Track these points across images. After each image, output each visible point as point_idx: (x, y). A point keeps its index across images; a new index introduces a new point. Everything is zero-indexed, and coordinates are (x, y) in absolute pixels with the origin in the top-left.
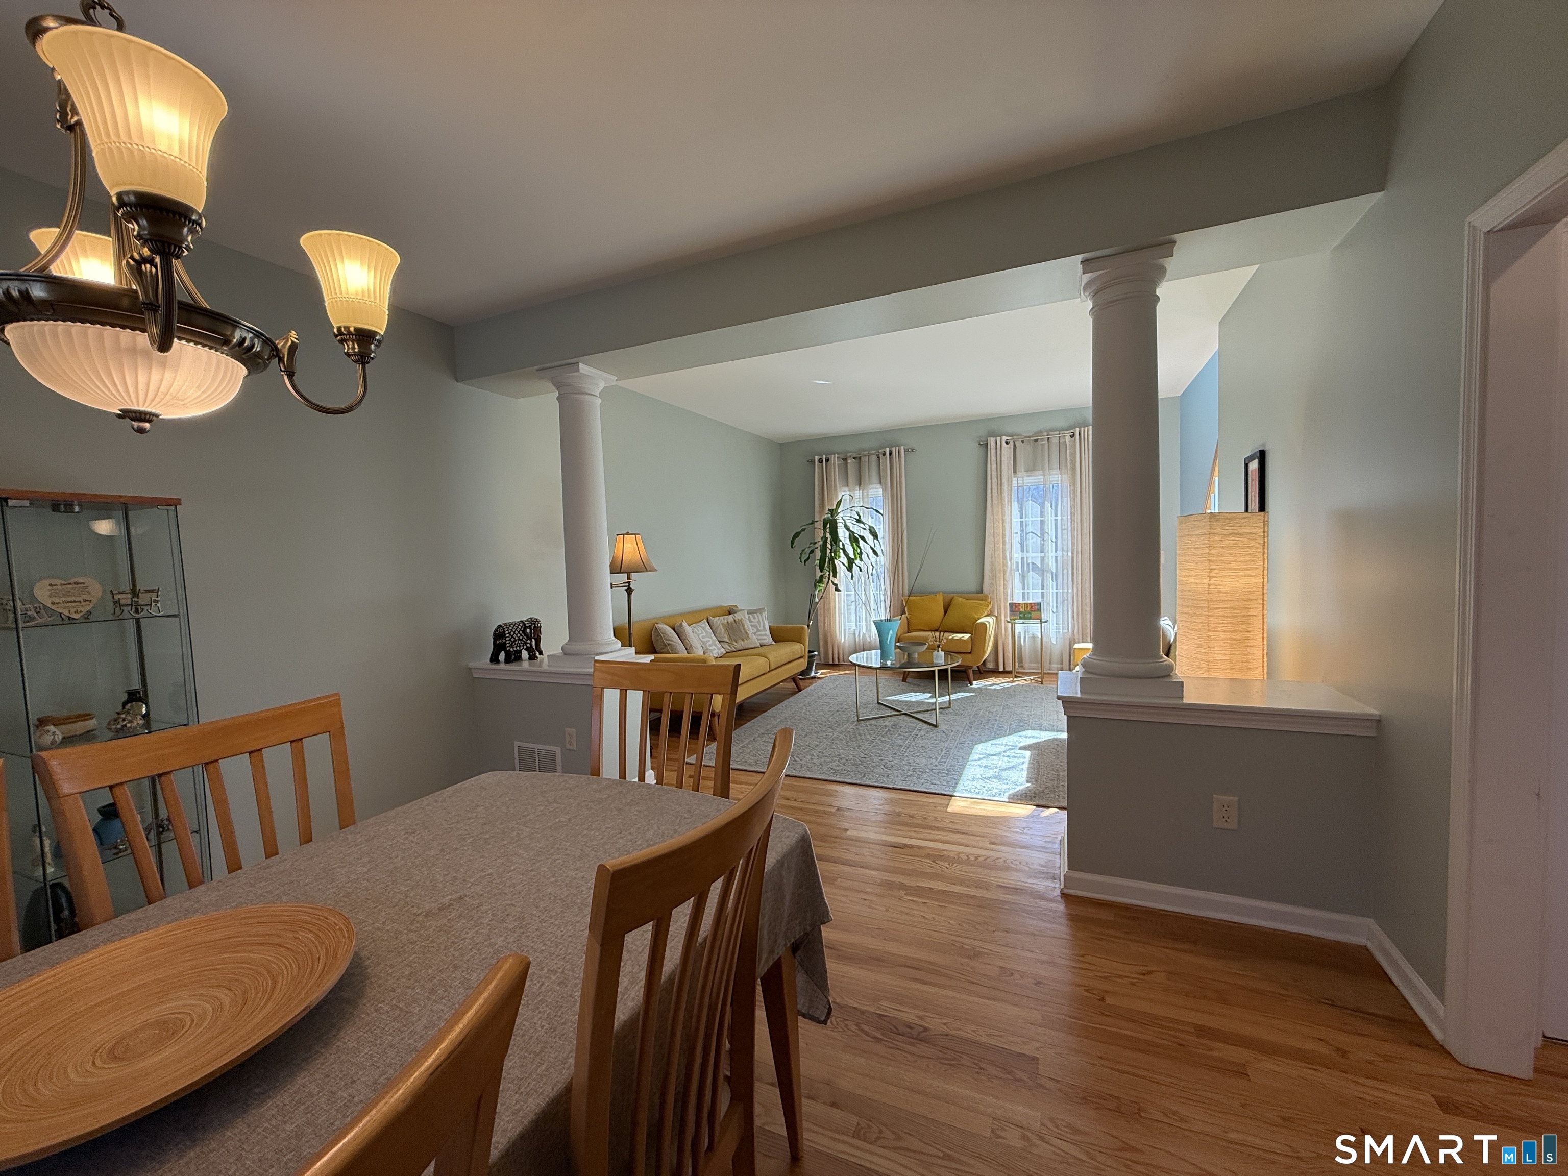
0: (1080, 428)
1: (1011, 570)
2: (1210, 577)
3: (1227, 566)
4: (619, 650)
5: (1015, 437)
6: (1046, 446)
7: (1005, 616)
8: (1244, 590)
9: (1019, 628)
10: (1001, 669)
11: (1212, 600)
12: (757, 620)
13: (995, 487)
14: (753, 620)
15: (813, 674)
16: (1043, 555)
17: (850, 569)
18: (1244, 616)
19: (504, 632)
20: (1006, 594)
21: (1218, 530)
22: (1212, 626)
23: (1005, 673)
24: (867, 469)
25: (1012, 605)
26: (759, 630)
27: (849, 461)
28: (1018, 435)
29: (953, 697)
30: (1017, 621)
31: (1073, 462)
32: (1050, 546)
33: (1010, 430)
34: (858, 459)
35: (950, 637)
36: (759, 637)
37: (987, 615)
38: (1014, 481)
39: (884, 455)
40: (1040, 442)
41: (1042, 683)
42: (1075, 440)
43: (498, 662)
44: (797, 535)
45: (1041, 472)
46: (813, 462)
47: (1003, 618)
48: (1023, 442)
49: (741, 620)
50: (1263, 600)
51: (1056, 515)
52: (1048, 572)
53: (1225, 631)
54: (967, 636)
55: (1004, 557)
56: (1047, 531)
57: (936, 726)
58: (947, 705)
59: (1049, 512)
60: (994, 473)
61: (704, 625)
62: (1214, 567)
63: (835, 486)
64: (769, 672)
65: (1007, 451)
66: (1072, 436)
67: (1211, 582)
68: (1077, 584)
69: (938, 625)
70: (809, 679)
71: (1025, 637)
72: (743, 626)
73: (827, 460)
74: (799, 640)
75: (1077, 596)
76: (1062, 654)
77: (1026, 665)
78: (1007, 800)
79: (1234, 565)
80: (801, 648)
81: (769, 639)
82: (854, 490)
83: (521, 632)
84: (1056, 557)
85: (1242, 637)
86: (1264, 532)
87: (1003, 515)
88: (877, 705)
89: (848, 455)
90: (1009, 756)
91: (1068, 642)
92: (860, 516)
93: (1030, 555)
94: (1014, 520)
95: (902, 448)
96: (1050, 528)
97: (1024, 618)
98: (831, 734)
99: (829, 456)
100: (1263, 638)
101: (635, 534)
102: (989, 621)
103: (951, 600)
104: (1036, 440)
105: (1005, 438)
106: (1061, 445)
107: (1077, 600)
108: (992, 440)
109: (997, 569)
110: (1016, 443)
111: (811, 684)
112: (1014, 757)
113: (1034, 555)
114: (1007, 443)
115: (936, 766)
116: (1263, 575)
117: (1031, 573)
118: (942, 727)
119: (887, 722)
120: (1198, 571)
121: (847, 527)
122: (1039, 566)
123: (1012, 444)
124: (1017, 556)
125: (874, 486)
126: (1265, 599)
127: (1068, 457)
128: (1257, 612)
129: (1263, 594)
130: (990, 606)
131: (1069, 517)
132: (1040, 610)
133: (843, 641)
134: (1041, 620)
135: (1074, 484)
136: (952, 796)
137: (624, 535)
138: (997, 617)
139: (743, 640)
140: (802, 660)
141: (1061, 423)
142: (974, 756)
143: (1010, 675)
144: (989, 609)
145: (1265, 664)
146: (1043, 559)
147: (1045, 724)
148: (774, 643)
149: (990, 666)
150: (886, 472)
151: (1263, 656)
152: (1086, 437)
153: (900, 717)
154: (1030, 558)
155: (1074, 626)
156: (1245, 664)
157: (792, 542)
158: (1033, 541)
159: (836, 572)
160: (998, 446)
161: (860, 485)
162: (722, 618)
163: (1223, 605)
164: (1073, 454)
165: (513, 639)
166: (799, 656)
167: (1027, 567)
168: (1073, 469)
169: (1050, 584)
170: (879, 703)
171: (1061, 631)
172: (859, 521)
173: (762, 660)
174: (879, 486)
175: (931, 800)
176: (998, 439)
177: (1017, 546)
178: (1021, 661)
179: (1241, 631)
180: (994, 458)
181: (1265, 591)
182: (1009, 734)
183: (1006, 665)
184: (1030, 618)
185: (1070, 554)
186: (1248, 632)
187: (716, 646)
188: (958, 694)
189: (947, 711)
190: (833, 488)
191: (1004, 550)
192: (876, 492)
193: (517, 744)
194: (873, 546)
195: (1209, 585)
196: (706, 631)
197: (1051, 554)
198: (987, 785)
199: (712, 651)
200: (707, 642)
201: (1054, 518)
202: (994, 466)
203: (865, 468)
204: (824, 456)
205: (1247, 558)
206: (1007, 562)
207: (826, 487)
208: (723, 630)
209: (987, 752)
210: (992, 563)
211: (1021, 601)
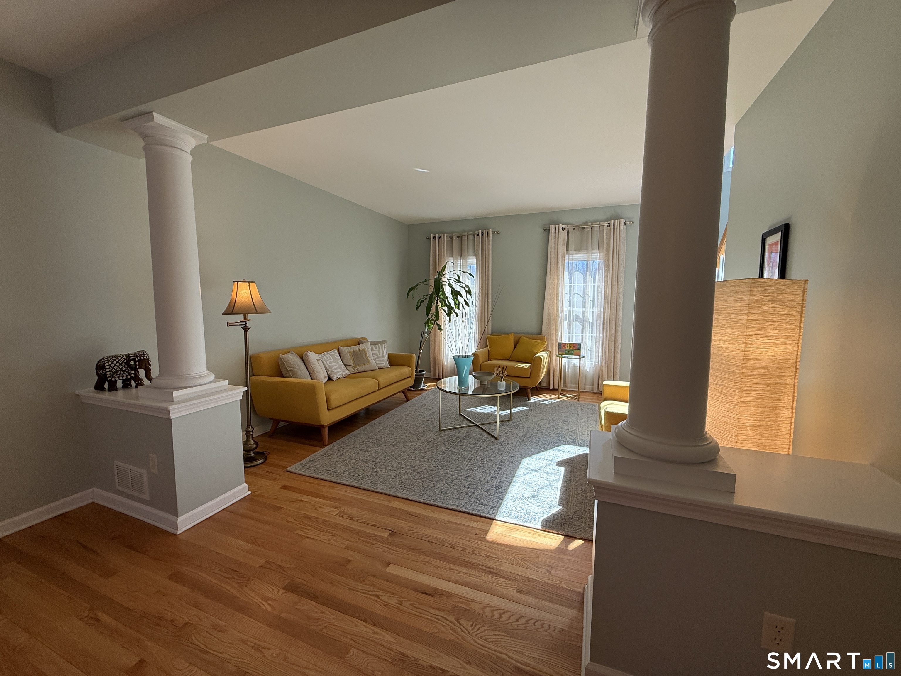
0: (614, 220)
1: (561, 319)
2: (747, 344)
3: (764, 333)
4: (212, 382)
5: (568, 226)
6: (590, 232)
7: (556, 352)
8: (778, 358)
9: (564, 361)
10: (551, 388)
11: (746, 367)
12: (377, 349)
13: (553, 260)
14: (374, 349)
15: (422, 387)
16: (584, 309)
17: (449, 315)
18: (777, 384)
19: (104, 364)
20: (557, 336)
21: (758, 296)
22: (744, 392)
23: (554, 390)
24: (466, 247)
25: (560, 344)
26: (378, 357)
27: (454, 239)
28: (571, 224)
29: (514, 410)
30: (564, 356)
31: (608, 244)
32: (589, 304)
33: (565, 220)
34: (460, 237)
35: (516, 366)
36: (378, 362)
37: (544, 351)
38: (567, 256)
39: (478, 235)
40: (586, 230)
41: (578, 400)
42: (610, 229)
43: (103, 389)
44: (412, 289)
45: (585, 252)
46: (429, 238)
47: (554, 353)
48: (574, 229)
49: (364, 350)
50: (796, 368)
51: (594, 282)
52: (586, 322)
53: (756, 398)
54: (528, 365)
55: (557, 309)
56: (587, 293)
57: (496, 438)
58: (508, 418)
59: (590, 279)
60: (553, 250)
61: (333, 353)
62: (751, 333)
63: (444, 256)
64: (378, 390)
65: (563, 235)
66: (608, 226)
67: (747, 349)
68: (606, 331)
69: (509, 356)
70: (418, 390)
71: (569, 366)
72: (366, 354)
73: (439, 238)
74: (408, 365)
75: (606, 339)
76: (593, 380)
77: (568, 385)
78: (539, 527)
79: (772, 332)
80: (409, 371)
81: (385, 363)
82: (457, 259)
83: (123, 364)
84: (593, 312)
85: (773, 404)
86: (803, 300)
87: (558, 280)
88: (458, 416)
89: (454, 234)
90: (547, 473)
91: (598, 371)
92: (459, 278)
93: (575, 309)
94: (565, 284)
95: (491, 230)
96: (589, 291)
97: (569, 354)
98: (415, 444)
99: (440, 235)
100: (793, 405)
101: (249, 282)
102: (543, 355)
103: (520, 338)
104: (583, 228)
105: (562, 226)
106: (601, 233)
107: (606, 343)
108: (553, 227)
109: (552, 318)
110: (569, 229)
111: (420, 394)
112: (552, 473)
113: (577, 309)
114: (563, 229)
115: (488, 482)
116: (798, 344)
117: (575, 322)
118: (501, 439)
119: (461, 433)
120: (734, 336)
121: (450, 285)
122: (581, 317)
123: (566, 230)
124: (566, 309)
125: (471, 257)
126: (798, 367)
127: (605, 241)
128: (789, 380)
129: (796, 362)
130: (546, 345)
131: (603, 284)
132: (579, 349)
133: (446, 363)
134: (580, 356)
135: (608, 260)
136: (494, 519)
137: (238, 282)
138: (550, 352)
139: (364, 365)
140: (410, 379)
141: (601, 216)
142: (520, 471)
143: (557, 393)
144: (545, 346)
145: (792, 431)
146: (583, 313)
147: (578, 439)
148: (389, 366)
149: (544, 385)
150: (479, 248)
151: (791, 422)
152: (618, 227)
153: (472, 428)
154: (575, 312)
155: (602, 360)
156: (774, 431)
157: (408, 294)
158: (577, 300)
159: (439, 317)
160: (557, 232)
161: (461, 256)
162: (349, 348)
163: (756, 372)
164: (609, 239)
165: (114, 371)
166: (407, 376)
167: (573, 318)
168: (608, 250)
169: (588, 329)
170: (460, 414)
171: (594, 363)
172: (459, 281)
173: (372, 382)
174: (474, 257)
175: (474, 525)
176: (557, 226)
177: (566, 303)
178: (565, 382)
179: (772, 399)
180: (553, 240)
181: (798, 360)
182: (551, 449)
183: (555, 385)
184: (573, 354)
185: (602, 310)
186: (779, 399)
187: (340, 368)
188: (519, 408)
189: (508, 423)
190: (442, 258)
191: (557, 305)
192: (472, 262)
193: (116, 463)
194: (466, 299)
195: (745, 351)
196: (334, 358)
197: (589, 310)
198: (526, 507)
199: (336, 373)
200: (333, 366)
201: (592, 284)
202: (553, 246)
203: (465, 243)
204: (437, 235)
205: (785, 326)
206: (559, 314)
207: (438, 256)
208: (350, 357)
209: (531, 467)
210: (548, 314)
211: (567, 342)
